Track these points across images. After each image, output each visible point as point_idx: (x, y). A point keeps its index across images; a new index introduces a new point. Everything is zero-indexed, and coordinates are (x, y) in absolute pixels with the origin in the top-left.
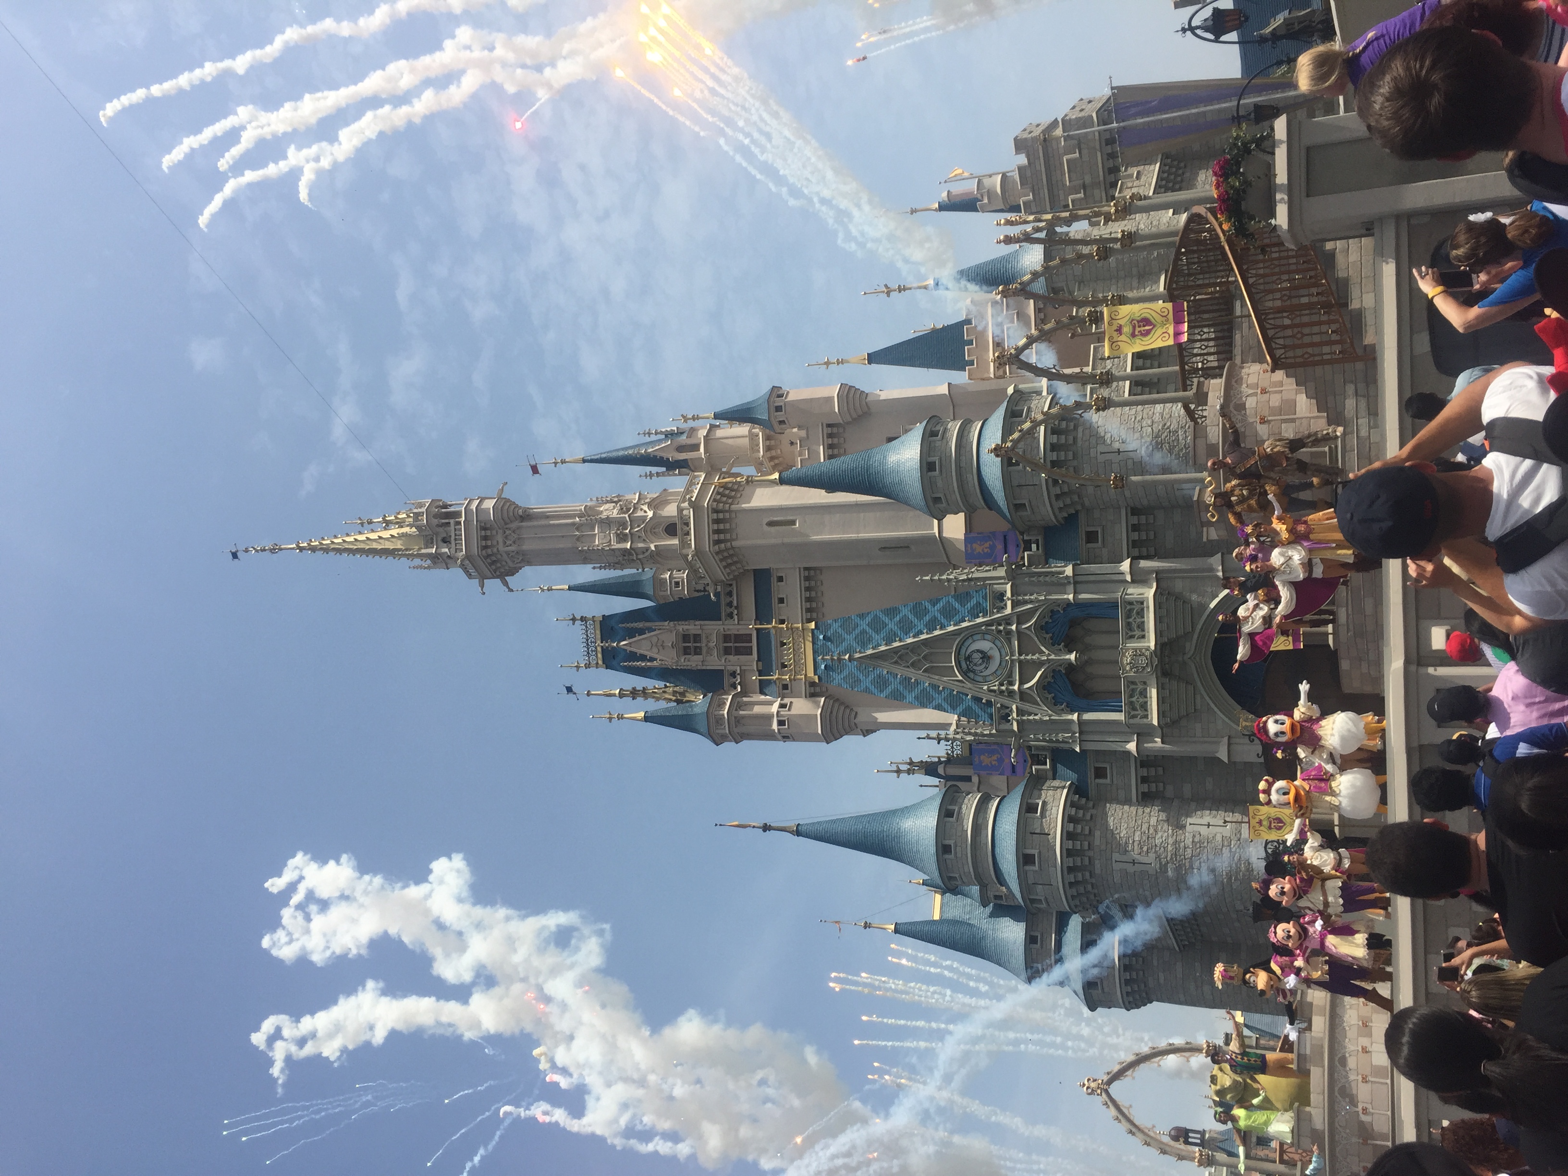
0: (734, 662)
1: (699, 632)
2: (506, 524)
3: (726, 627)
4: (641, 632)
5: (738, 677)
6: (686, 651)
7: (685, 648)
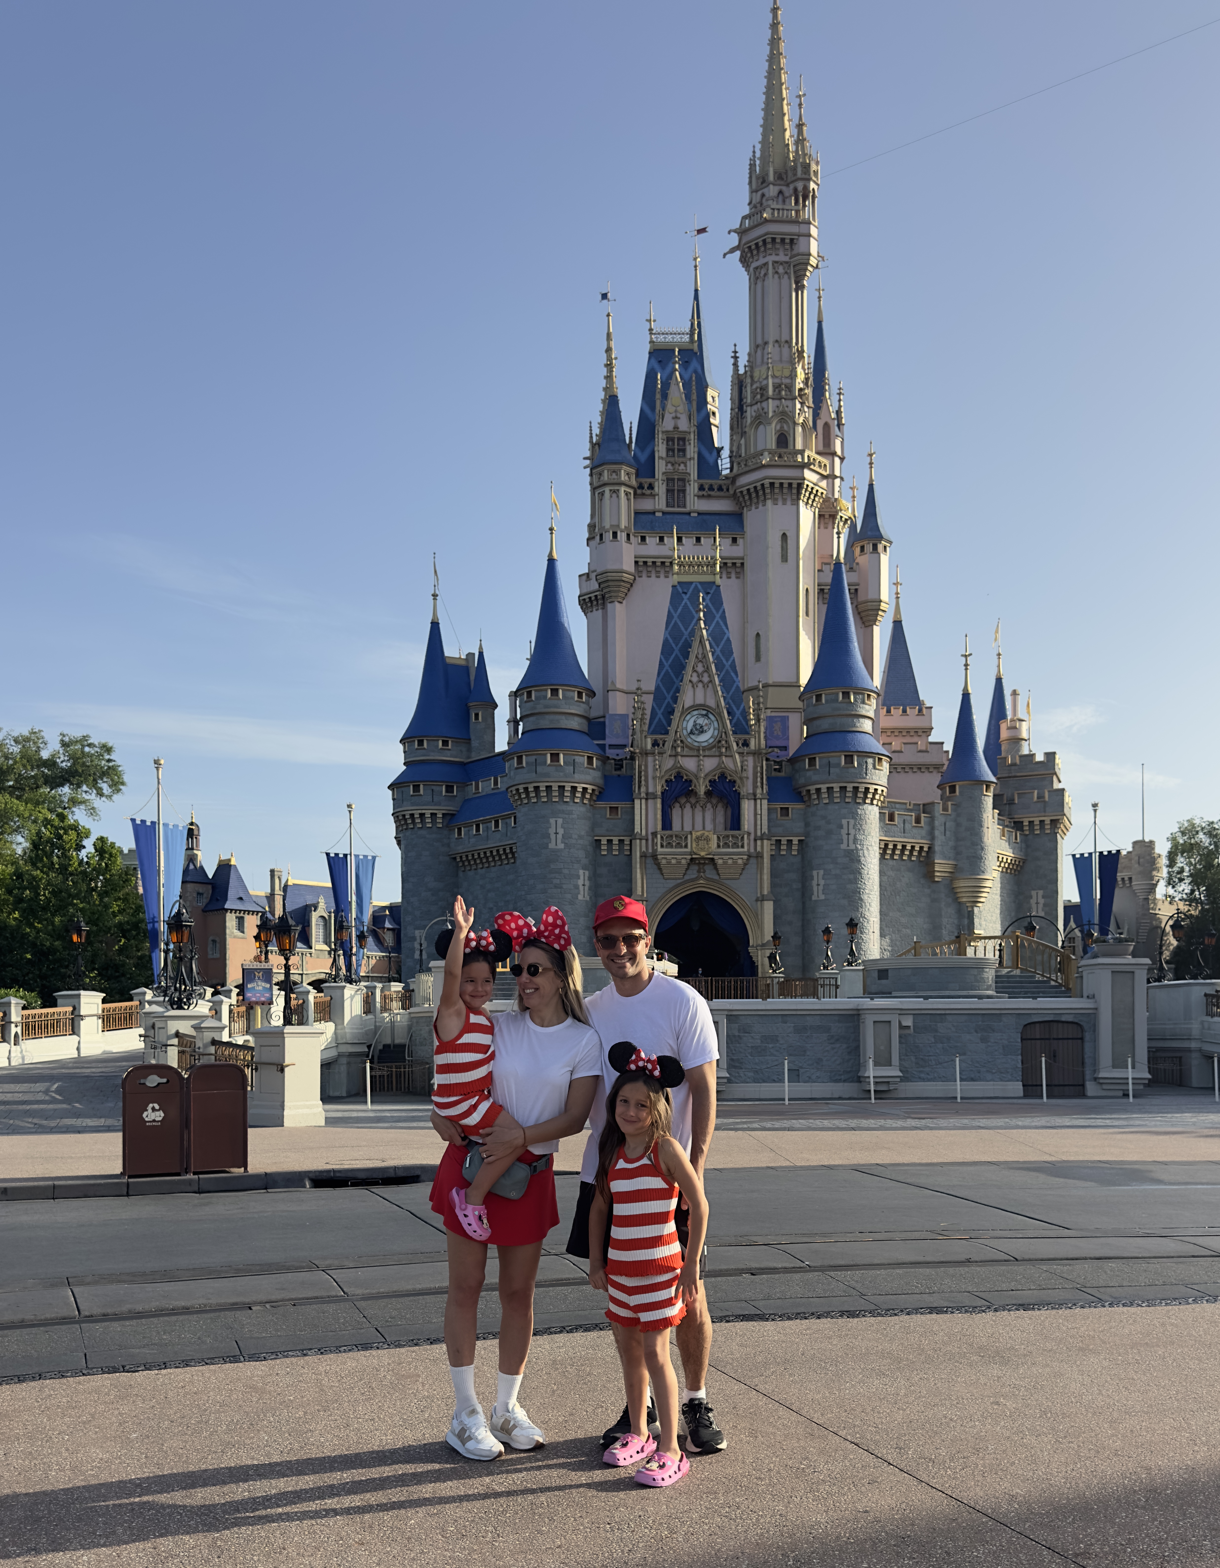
0: (661, 488)
1: (688, 456)
2: (794, 266)
3: (692, 483)
4: (688, 397)
5: (648, 492)
6: (669, 440)
7: (673, 440)
